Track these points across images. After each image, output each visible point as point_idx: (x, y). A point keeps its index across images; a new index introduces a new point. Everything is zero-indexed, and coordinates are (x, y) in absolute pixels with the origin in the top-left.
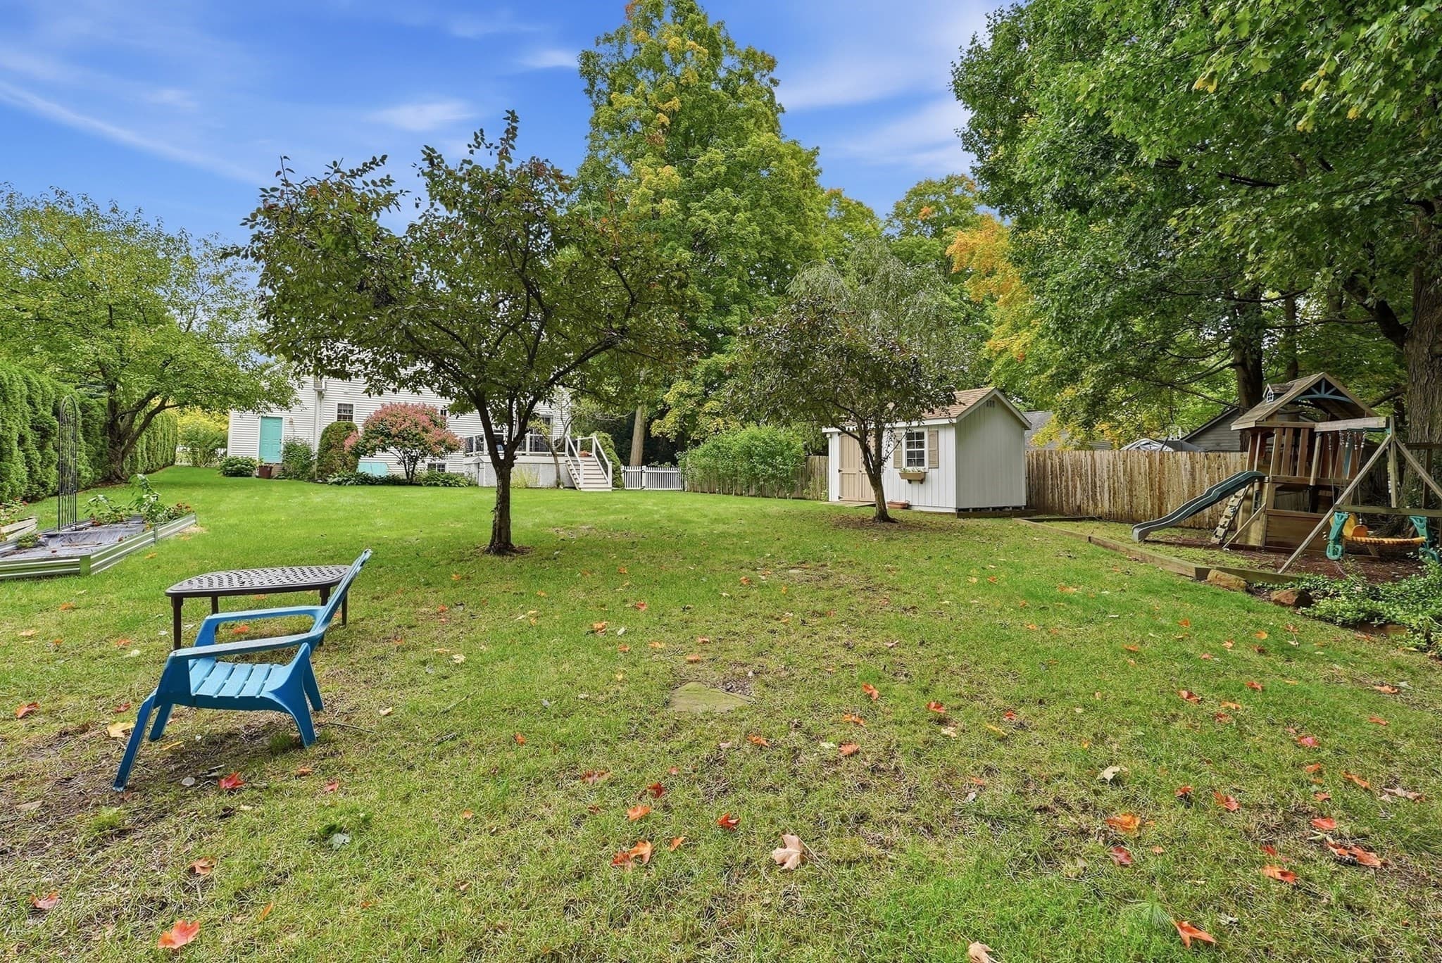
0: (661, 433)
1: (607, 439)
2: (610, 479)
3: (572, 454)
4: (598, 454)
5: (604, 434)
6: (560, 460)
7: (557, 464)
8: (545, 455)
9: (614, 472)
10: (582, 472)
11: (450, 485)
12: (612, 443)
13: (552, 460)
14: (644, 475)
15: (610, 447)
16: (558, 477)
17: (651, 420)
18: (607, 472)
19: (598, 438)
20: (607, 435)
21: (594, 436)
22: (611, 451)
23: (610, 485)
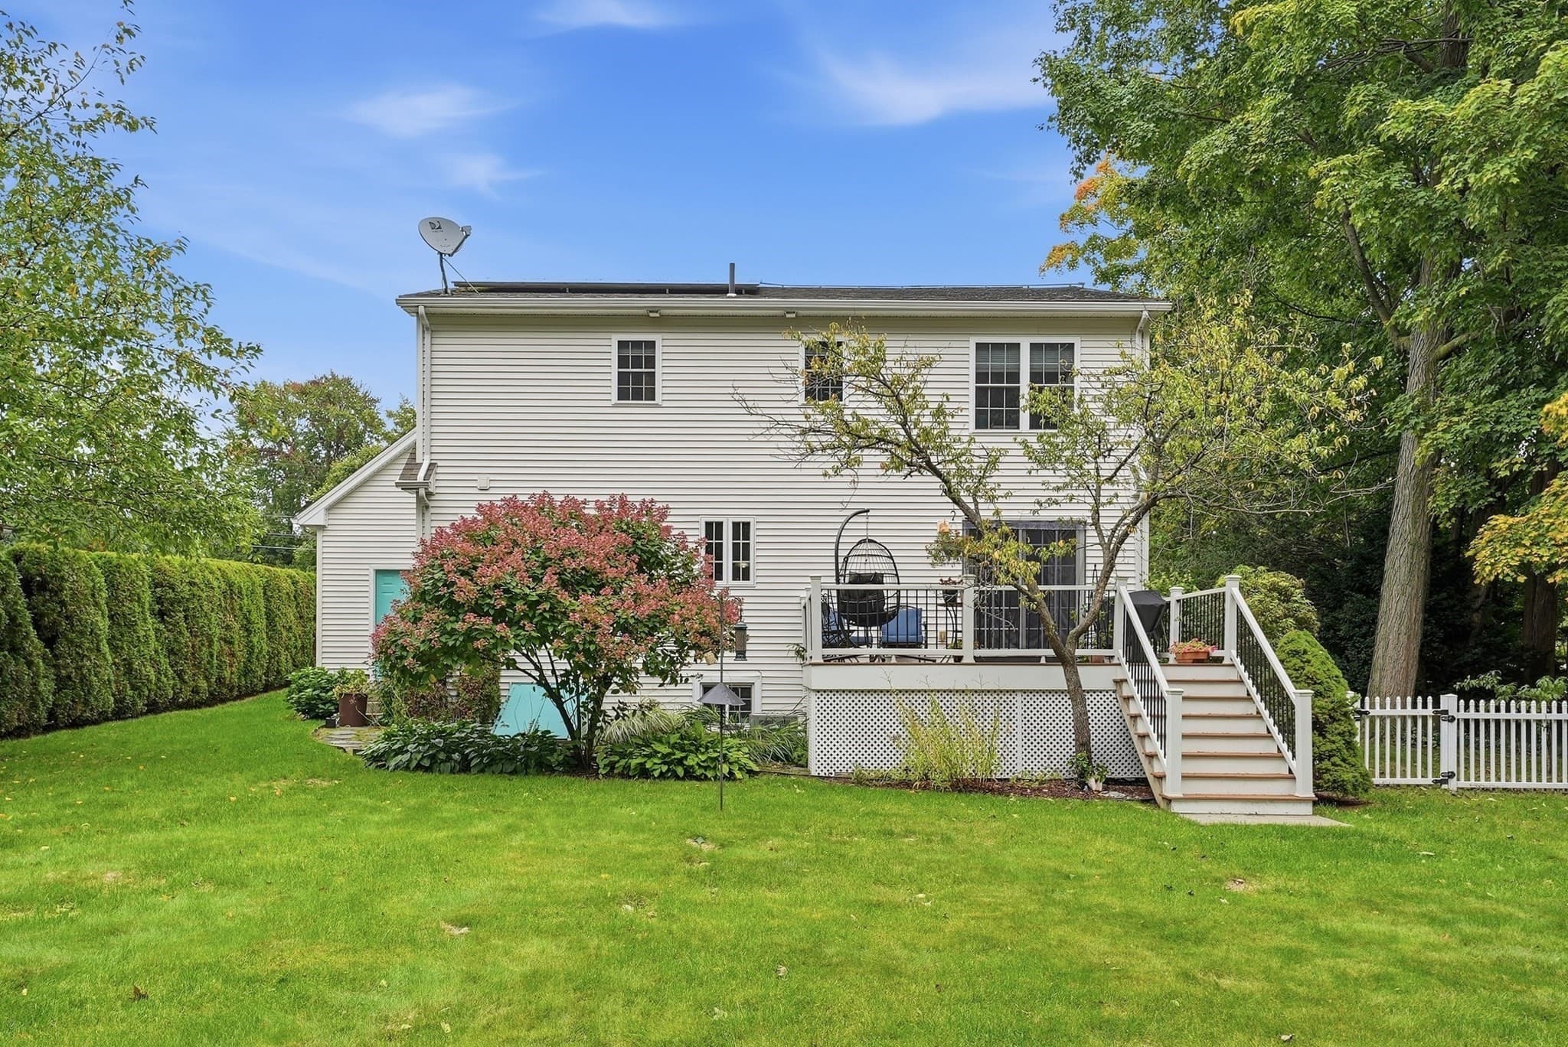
0: (1525, 567)
1: (1285, 596)
2: (1302, 764)
3: (1136, 657)
4: (1251, 655)
5: (1268, 578)
6: (1090, 677)
7: (1076, 693)
8: (1034, 660)
9: (1318, 727)
10: (1174, 726)
11: (689, 774)
12: (1307, 609)
13: (1055, 677)
14: (1448, 731)
15: (1302, 624)
16: (1083, 743)
17: (1468, 522)
18: (1287, 729)
19: (1246, 593)
20: (1284, 580)
21: (1230, 585)
22: (1306, 640)
23: (1305, 787)
